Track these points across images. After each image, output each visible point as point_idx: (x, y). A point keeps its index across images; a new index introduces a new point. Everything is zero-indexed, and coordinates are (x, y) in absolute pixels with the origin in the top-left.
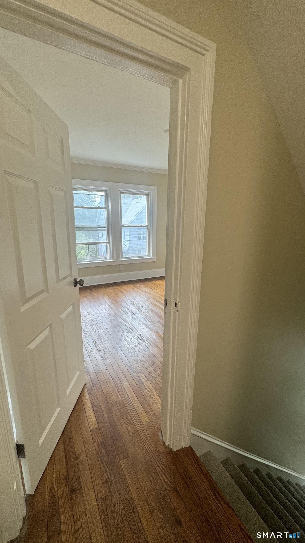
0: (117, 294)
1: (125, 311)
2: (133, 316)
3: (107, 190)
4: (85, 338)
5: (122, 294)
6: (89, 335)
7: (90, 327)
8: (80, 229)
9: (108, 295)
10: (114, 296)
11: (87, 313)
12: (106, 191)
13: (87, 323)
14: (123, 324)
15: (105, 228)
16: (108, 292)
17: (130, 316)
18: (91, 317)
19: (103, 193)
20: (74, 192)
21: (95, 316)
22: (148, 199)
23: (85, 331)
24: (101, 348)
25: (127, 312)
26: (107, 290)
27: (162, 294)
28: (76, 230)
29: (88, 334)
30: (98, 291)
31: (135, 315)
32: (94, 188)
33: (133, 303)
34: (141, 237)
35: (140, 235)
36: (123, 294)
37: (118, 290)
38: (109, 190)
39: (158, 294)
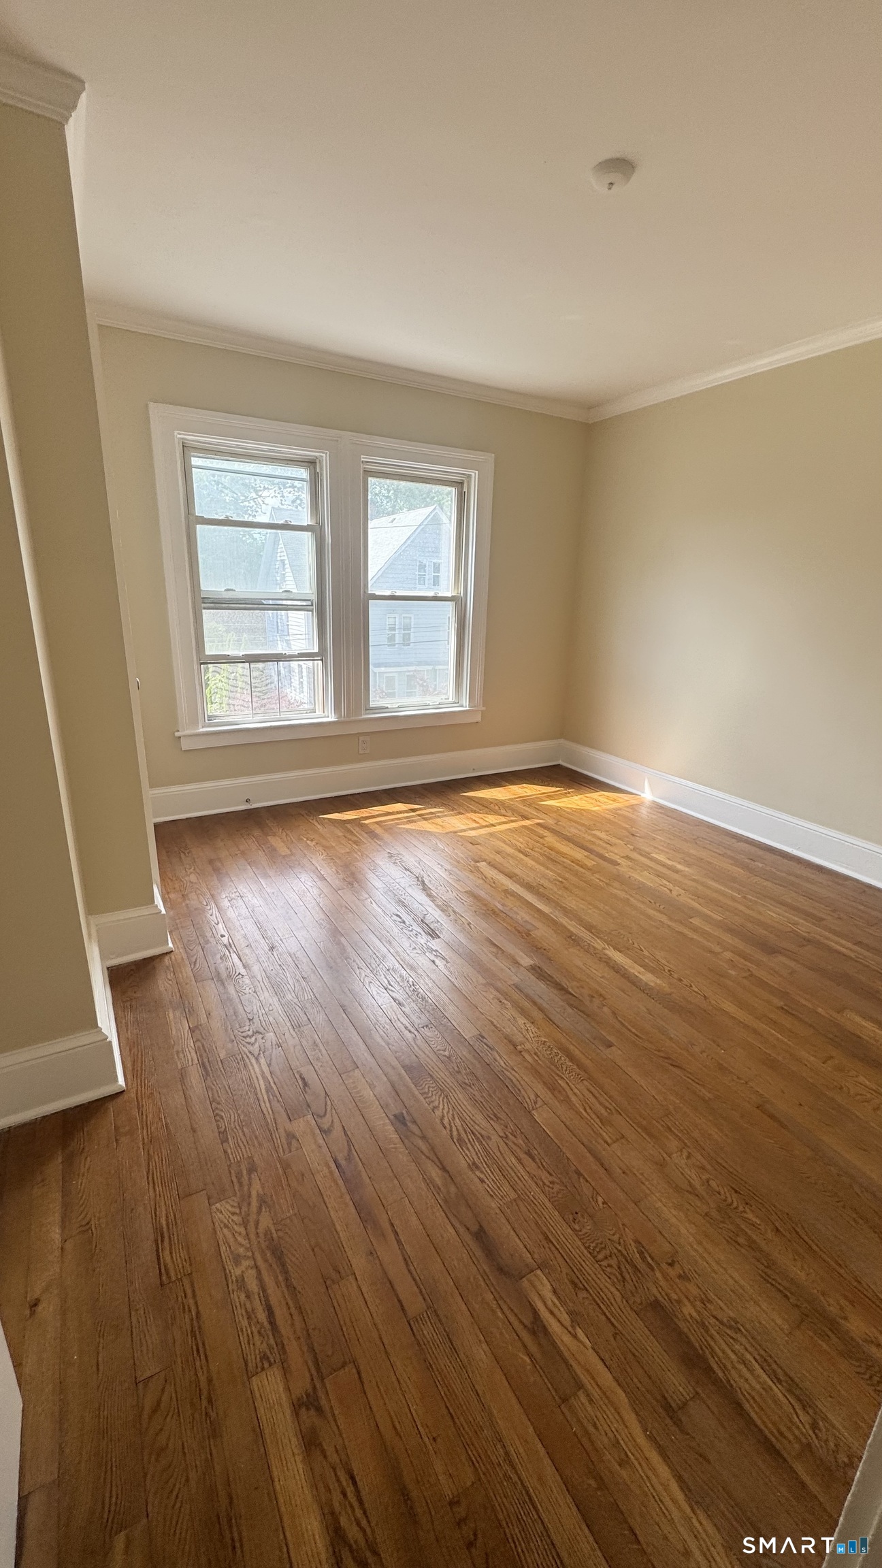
0: (355, 842)
1: (400, 918)
2: (433, 942)
3: (317, 461)
4: (257, 1059)
5: (375, 844)
6: (274, 1043)
7: (275, 999)
8: (218, 603)
9: (326, 848)
10: (348, 851)
11: (255, 928)
12: (311, 463)
13: (261, 980)
14: (403, 981)
15: (309, 603)
16: (322, 836)
17: (423, 941)
18: (272, 948)
19: (303, 473)
20: (195, 461)
21: (286, 944)
22: (462, 499)
23: (256, 1020)
24: (328, 1115)
25: (407, 923)
26: (319, 827)
27: (518, 844)
28: (205, 609)
29: (267, 1035)
30: (288, 832)
31: (439, 937)
32: (269, 451)
33: (423, 883)
34: (397, 635)
35: (391, 630)
36: (379, 843)
37: (357, 829)
38: (324, 457)
39: (504, 842)
